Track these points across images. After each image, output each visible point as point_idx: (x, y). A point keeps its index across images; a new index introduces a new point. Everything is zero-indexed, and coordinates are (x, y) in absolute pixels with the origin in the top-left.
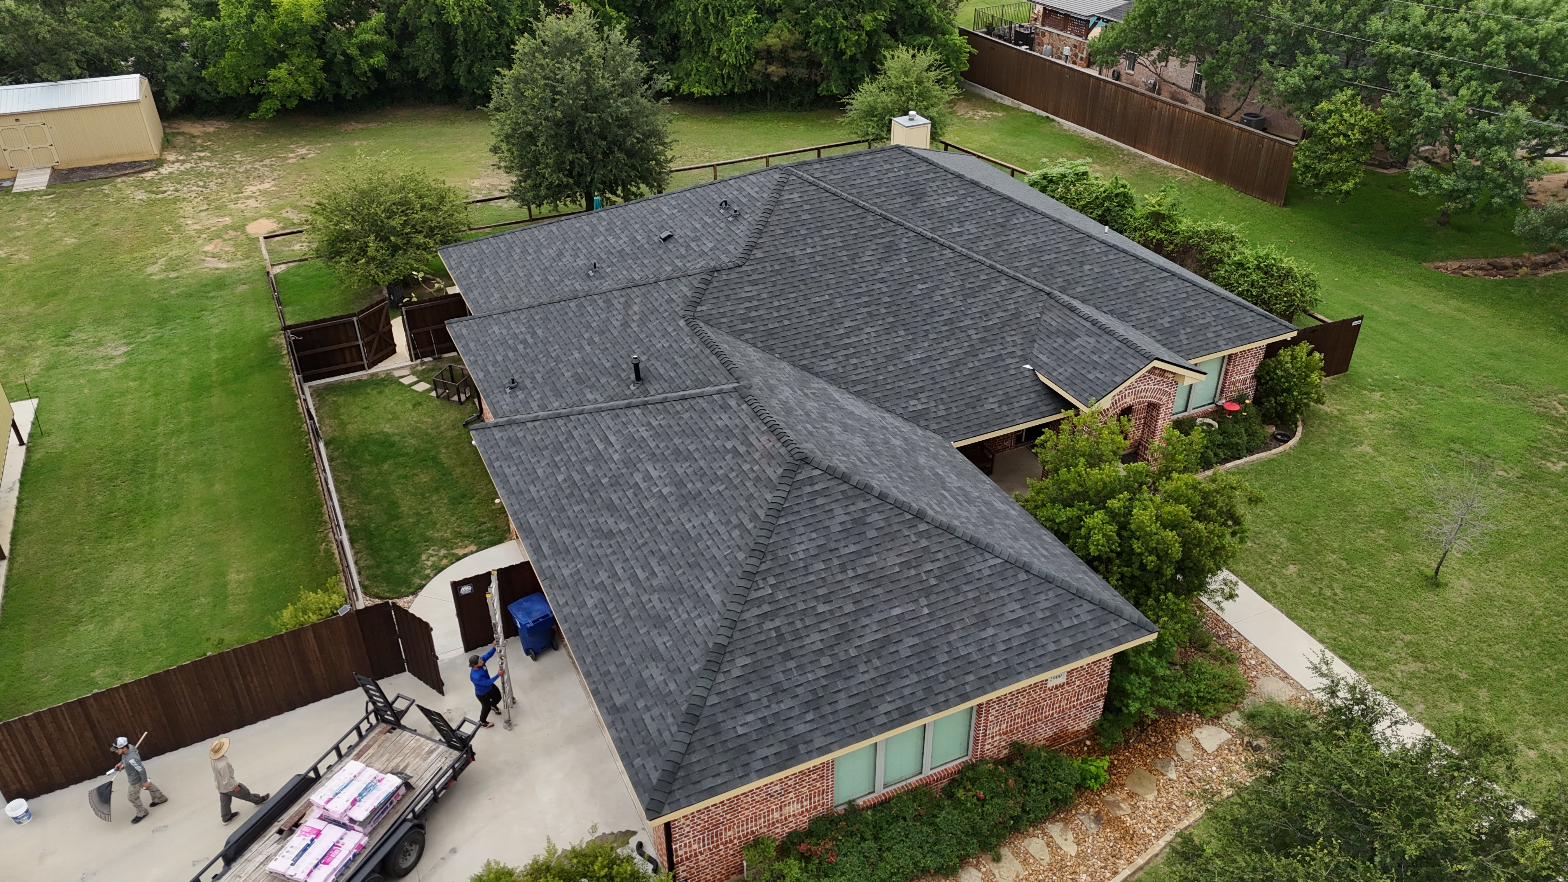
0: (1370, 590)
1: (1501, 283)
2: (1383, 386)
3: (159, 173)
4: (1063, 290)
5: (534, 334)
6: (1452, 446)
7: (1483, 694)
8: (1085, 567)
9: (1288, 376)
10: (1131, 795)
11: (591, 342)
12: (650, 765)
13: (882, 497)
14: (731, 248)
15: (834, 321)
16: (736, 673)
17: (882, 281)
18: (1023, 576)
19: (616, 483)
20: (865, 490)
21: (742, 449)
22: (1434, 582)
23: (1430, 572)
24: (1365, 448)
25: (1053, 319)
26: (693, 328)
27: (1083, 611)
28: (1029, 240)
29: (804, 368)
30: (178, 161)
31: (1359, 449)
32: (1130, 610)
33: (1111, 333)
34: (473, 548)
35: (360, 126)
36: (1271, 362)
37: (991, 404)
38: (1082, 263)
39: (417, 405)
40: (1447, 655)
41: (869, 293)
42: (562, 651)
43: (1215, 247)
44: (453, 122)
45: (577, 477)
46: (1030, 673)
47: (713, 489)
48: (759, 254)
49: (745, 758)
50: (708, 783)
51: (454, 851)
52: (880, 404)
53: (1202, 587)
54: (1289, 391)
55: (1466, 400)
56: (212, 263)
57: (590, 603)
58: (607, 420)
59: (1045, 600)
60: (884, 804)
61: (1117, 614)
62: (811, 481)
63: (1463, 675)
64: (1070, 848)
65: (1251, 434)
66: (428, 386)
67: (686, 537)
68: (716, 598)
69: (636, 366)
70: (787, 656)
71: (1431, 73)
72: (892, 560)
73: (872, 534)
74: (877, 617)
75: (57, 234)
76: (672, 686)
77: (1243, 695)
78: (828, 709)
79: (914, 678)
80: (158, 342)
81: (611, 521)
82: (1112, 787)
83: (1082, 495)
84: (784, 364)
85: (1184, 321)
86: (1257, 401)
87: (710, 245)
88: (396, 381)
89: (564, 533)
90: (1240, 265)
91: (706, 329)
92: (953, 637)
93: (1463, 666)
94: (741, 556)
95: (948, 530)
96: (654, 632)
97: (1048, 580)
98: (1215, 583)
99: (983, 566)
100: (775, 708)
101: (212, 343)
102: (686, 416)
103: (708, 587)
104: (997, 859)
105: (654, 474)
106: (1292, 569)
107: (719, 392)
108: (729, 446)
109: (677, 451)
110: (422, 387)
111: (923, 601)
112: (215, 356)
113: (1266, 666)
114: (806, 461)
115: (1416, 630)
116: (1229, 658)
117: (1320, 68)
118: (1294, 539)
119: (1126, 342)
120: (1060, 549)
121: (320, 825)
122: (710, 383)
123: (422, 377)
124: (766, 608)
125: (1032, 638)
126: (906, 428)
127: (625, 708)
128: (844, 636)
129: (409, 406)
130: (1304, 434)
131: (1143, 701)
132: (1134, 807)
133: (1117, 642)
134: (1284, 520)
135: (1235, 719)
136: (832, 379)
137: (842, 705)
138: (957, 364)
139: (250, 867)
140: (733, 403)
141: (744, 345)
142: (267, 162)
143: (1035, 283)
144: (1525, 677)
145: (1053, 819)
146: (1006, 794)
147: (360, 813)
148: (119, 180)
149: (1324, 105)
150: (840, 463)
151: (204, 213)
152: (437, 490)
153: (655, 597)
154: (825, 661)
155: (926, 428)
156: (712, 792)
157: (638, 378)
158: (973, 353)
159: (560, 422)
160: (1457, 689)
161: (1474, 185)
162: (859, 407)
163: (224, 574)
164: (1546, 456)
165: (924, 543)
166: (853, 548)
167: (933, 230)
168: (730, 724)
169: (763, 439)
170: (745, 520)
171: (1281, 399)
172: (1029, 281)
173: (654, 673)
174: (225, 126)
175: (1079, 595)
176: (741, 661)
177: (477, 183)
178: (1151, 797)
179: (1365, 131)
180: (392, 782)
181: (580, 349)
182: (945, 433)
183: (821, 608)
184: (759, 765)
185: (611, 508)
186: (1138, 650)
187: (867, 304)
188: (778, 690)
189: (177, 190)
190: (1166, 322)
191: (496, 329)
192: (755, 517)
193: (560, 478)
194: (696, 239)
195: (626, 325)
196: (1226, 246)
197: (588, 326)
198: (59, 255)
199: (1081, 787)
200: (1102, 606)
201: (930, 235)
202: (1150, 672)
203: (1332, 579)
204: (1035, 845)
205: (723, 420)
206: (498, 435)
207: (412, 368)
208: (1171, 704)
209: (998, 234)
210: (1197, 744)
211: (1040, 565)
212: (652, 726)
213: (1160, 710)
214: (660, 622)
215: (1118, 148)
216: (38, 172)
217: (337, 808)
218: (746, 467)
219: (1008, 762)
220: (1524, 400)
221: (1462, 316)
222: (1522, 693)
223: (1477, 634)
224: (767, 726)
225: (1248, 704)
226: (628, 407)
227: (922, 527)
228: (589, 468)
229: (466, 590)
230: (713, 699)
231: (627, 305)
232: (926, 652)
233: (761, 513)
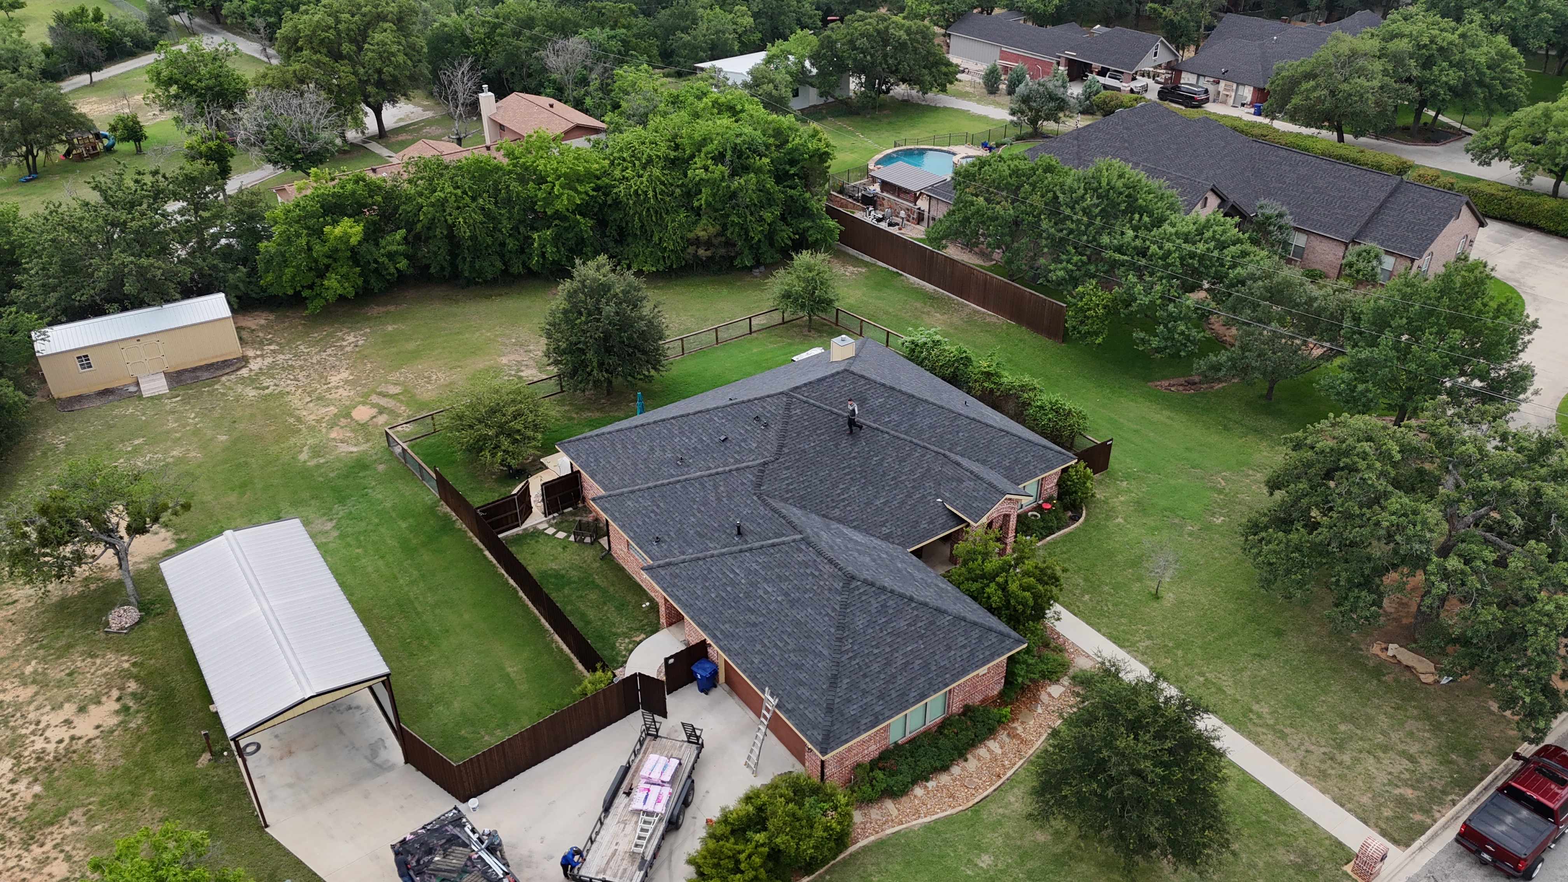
0: (1126, 605)
1: (1192, 396)
2: (1128, 477)
3: (251, 370)
4: (950, 450)
5: (658, 507)
6: (1165, 513)
7: (1180, 653)
8: (989, 614)
9: (1074, 484)
10: (1022, 723)
11: (700, 511)
12: (816, 733)
13: (892, 592)
14: (769, 447)
15: (835, 486)
16: (844, 687)
17: (854, 458)
18: (963, 623)
19: (748, 596)
20: (883, 589)
21: (817, 573)
22: (1156, 597)
23: (1154, 591)
24: (1120, 520)
25: (949, 471)
26: (763, 501)
27: (993, 638)
28: (927, 421)
29: (824, 516)
30: (258, 356)
31: (1117, 521)
32: (1013, 634)
33: (982, 479)
34: (643, 636)
35: (382, 309)
36: (1065, 476)
37: (924, 525)
38: (958, 432)
39: (564, 548)
40: (1163, 635)
41: (849, 466)
42: (719, 688)
43: (1026, 395)
44: (457, 302)
45: (724, 595)
46: (973, 670)
47: (806, 596)
48: (786, 450)
49: (857, 725)
50: (844, 738)
51: (707, 792)
52: (867, 532)
53: (1043, 616)
54: (1076, 492)
55: (1172, 482)
56: (344, 448)
57: (756, 661)
58: (730, 560)
59: (976, 633)
60: (912, 741)
61: (1009, 637)
62: (858, 588)
63: (1171, 645)
64: (999, 751)
65: (1059, 519)
66: (565, 534)
67: (799, 623)
68: (825, 652)
69: (739, 528)
70: (865, 676)
71: (1140, 272)
72: (903, 623)
73: (891, 611)
74: (901, 652)
75: (209, 433)
76: (815, 697)
77: (1069, 668)
78: (888, 699)
79: (923, 679)
80: (350, 516)
81: (753, 617)
82: (1013, 720)
83: (983, 576)
84: (813, 516)
85: (1016, 461)
86: (1059, 498)
87: (755, 445)
88: (542, 532)
89: (727, 626)
90: (1042, 408)
91: (769, 500)
92: (936, 657)
93: (1170, 640)
94: (833, 630)
95: (926, 605)
96: (797, 672)
97: (975, 624)
98: (1049, 613)
99: (945, 620)
100: (865, 701)
101: (394, 515)
102: (778, 555)
103: (819, 647)
104: (966, 760)
105: (769, 590)
106: (1087, 597)
107: (794, 541)
108: (808, 571)
109: (779, 576)
110: (561, 535)
111: (921, 642)
112: (404, 525)
113: (1079, 652)
114: (853, 578)
115: (1149, 624)
116: (1060, 650)
117: (1076, 265)
118: (1086, 580)
119: (990, 484)
120: (976, 606)
121: (648, 786)
122: (783, 535)
123: (559, 527)
124: (851, 654)
125: (972, 653)
126: (884, 545)
127: (794, 709)
128: (888, 663)
129: (561, 550)
130: (1087, 515)
131: (1023, 677)
132: (1025, 729)
133: (1010, 650)
134: (1080, 569)
135: (1065, 681)
136: (840, 521)
137: (894, 696)
138: (903, 503)
139: (620, 810)
140: (803, 547)
141: (791, 507)
142: (329, 351)
143: (936, 449)
144: (1199, 642)
145: (988, 739)
146: (967, 729)
147: (667, 777)
148: (224, 379)
149: (1080, 289)
150: (866, 575)
151: (311, 405)
152: (605, 603)
153: (792, 655)
154: (882, 676)
155: (893, 543)
156: (846, 741)
157: (739, 533)
158: (910, 496)
159: (701, 563)
160: (1168, 652)
161: (1169, 344)
162: (858, 537)
163: (503, 669)
164: (1213, 514)
165: (916, 613)
166: (884, 620)
167: (875, 422)
168: (847, 711)
169: (827, 567)
170: (830, 611)
171: (1072, 497)
172: (932, 447)
173: (804, 692)
174: (272, 317)
175: (990, 629)
176: (846, 681)
177: (504, 360)
178: (1032, 723)
179: (1105, 307)
180: (674, 763)
181: (694, 515)
182: (904, 545)
183: (876, 651)
184: (863, 727)
185: (750, 610)
186: (1018, 653)
187: (849, 474)
188: (865, 693)
189: (276, 385)
190: (1007, 463)
191: (629, 503)
192: (834, 610)
193: (713, 595)
194: (744, 441)
195: (719, 499)
196: (1031, 394)
197: (694, 501)
198: (223, 451)
199: (1000, 722)
200: (1001, 633)
201: (875, 426)
202: (1025, 662)
203: (1107, 601)
204: (982, 751)
205: (801, 557)
206: (663, 573)
207: (548, 522)
208: (1036, 676)
209: (910, 420)
210: (1050, 695)
211: (970, 617)
212: (810, 716)
213: (1031, 680)
214: (799, 667)
215: (949, 298)
216: (154, 377)
217: (655, 776)
218: (822, 583)
219: (964, 714)
220: (1203, 478)
221: (1169, 422)
222: (1198, 650)
223: (1177, 622)
224: (863, 709)
225: (1071, 672)
226: (741, 551)
227: (913, 605)
228: (729, 589)
229: (671, 661)
230: (837, 700)
231: (716, 487)
232: (926, 666)
233: (837, 607)
